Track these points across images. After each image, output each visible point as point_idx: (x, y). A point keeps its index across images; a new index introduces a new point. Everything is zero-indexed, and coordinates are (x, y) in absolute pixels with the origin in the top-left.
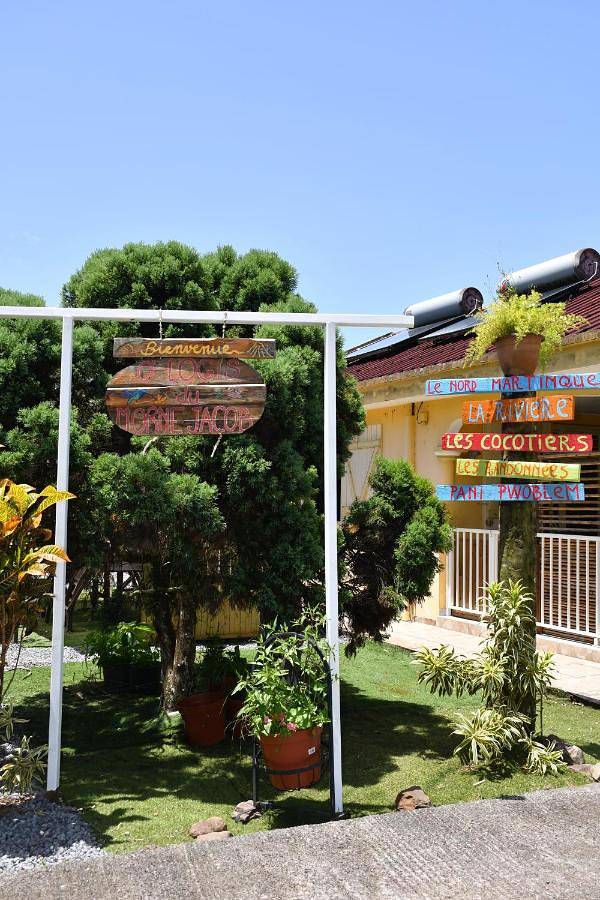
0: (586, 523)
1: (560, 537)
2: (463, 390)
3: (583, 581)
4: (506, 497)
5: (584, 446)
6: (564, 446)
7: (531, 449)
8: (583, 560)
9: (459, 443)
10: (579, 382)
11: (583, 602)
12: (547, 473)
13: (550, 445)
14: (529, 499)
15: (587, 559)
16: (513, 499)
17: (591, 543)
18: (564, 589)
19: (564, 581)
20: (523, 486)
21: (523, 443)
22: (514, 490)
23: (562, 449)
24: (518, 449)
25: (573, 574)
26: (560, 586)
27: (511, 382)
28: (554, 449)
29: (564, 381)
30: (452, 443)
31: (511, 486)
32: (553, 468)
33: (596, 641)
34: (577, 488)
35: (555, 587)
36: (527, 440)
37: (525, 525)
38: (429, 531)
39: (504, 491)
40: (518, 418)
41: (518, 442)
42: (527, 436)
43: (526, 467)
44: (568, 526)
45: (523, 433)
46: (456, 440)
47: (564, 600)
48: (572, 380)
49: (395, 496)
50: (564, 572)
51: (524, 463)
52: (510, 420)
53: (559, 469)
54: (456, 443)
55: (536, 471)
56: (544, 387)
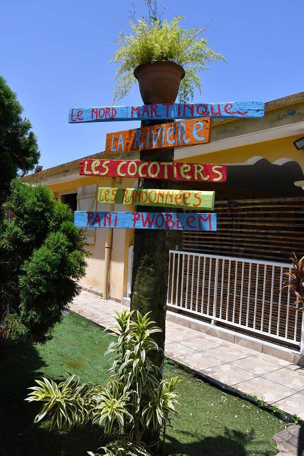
0: (210, 246)
1: (194, 254)
2: (104, 118)
3: (207, 283)
4: (140, 225)
5: (218, 176)
6: (199, 175)
7: (166, 177)
8: (207, 270)
9: (96, 169)
10: (216, 111)
11: (206, 296)
12: (179, 201)
13: (185, 173)
14: (161, 228)
15: (210, 269)
16: (146, 227)
17: (213, 259)
18: (195, 287)
19: (195, 282)
20: (157, 214)
21: (158, 171)
22: (148, 218)
23: (196, 178)
24: (153, 176)
25: (201, 278)
26: (192, 285)
27: (150, 110)
28: (188, 177)
29: (201, 109)
30: (89, 169)
31: (145, 214)
32: (187, 196)
33: (213, 321)
34: (209, 217)
35: (190, 286)
36: (162, 167)
37: (157, 254)
38: (55, 257)
39: (138, 219)
40: (155, 145)
41: (154, 170)
42: (162, 164)
43: (160, 194)
44: (199, 248)
45: (159, 161)
46: (93, 166)
47: (195, 294)
48: (209, 108)
49: (27, 219)
50: (196, 276)
51: (158, 191)
52: (147, 147)
53: (192, 197)
54: (93, 169)
55: (169, 198)
56: (182, 114)
